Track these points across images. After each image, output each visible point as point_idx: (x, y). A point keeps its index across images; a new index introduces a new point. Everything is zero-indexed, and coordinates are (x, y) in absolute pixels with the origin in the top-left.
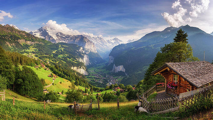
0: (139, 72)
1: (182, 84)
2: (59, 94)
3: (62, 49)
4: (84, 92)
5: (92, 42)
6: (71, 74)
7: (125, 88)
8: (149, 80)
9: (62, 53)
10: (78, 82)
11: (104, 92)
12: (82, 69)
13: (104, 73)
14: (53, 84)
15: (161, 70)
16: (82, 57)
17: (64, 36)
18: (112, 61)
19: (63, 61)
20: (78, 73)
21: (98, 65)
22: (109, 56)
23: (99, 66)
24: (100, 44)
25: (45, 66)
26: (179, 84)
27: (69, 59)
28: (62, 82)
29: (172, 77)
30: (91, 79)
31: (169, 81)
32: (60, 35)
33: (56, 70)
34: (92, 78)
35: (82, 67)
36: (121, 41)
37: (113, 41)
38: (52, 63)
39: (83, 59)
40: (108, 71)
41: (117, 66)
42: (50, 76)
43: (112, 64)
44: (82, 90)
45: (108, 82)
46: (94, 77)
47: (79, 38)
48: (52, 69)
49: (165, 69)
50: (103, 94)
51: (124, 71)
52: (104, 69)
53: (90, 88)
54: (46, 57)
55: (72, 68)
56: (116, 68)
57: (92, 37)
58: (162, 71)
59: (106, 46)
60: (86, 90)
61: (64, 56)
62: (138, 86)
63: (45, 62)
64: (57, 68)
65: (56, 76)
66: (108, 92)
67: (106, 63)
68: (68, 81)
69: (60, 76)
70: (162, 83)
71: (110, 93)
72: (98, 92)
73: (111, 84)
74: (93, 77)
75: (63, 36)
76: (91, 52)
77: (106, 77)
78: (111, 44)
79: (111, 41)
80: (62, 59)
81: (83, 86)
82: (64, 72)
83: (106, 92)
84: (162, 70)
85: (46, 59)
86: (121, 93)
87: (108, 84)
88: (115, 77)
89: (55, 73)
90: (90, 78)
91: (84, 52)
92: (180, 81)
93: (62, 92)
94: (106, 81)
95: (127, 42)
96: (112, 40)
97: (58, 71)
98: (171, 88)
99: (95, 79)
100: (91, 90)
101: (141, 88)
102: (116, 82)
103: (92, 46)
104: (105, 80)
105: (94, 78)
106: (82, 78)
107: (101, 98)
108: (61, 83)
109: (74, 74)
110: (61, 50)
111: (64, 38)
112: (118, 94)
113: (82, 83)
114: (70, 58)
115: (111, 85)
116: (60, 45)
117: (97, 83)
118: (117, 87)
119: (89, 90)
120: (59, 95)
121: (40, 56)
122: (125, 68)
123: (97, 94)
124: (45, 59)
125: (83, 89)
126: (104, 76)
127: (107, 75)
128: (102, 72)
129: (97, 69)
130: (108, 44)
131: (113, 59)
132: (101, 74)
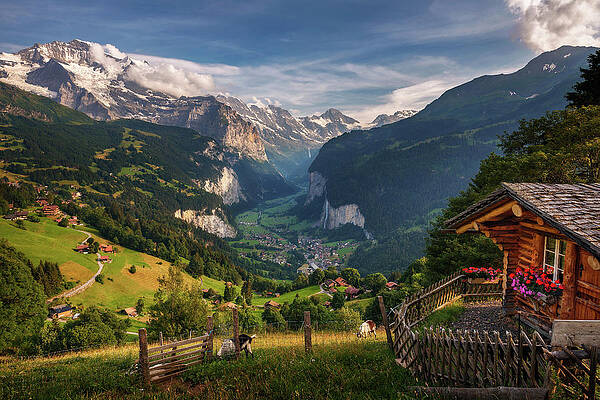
0: (415, 229)
1: (587, 286)
2: (124, 317)
3: (137, 146)
4: (220, 298)
5: (250, 124)
6: (171, 237)
7: (362, 283)
8: (445, 255)
9: (135, 159)
10: (201, 262)
11: (290, 297)
12: (213, 217)
13: (291, 229)
14: (98, 279)
15: (484, 215)
16: (215, 177)
17: (144, 97)
18: (319, 191)
19: (140, 190)
20: (199, 232)
21: (269, 202)
22: (311, 170)
23: (273, 206)
24: (279, 131)
25: (58, 212)
26: (570, 282)
27: (162, 182)
28: (138, 268)
29: (537, 245)
30: (247, 251)
31: (523, 263)
32: (125, 90)
33: (112, 224)
34: (251, 248)
35: (213, 211)
36: (352, 121)
37: (322, 123)
38: (91, 196)
39: (216, 182)
40: (304, 225)
41: (336, 207)
42: (85, 250)
43: (320, 201)
44: (215, 290)
45: (303, 261)
46: (257, 242)
47: (202, 108)
48: (92, 222)
49: (500, 211)
50: (285, 303)
51: (361, 222)
52: (291, 218)
53: (243, 282)
54: (66, 175)
55: (177, 215)
56: (332, 215)
57: (249, 105)
58: (487, 217)
59: (300, 137)
60: (227, 291)
61: (143, 171)
62: (407, 278)
63: (60, 193)
64: (115, 217)
65: (110, 248)
66: (305, 294)
67: (301, 193)
68: (162, 261)
69: (128, 244)
70: (489, 271)
71: (312, 298)
72: (269, 296)
73: (316, 267)
74: (253, 243)
75: (141, 96)
76: (245, 158)
77: (297, 244)
78: (314, 133)
79: (316, 121)
80: (137, 184)
81: (219, 277)
82: (144, 230)
83: (297, 296)
84: (489, 212)
85: (66, 182)
86: (348, 300)
87: (304, 269)
88: (328, 244)
89: (105, 234)
90: (243, 246)
91: (220, 158)
92: (578, 268)
93: (139, 308)
94: (298, 258)
95: (374, 122)
96: (318, 118)
97: (120, 228)
98: (530, 292)
99: (259, 252)
100: (244, 290)
101: (416, 285)
102: (334, 262)
103: (251, 137)
104: (294, 252)
105: (258, 247)
106: (214, 249)
107: (280, 317)
108: (132, 271)
109: (186, 235)
110: (131, 148)
111: (142, 101)
112: (337, 302)
113: (216, 267)
114: (168, 179)
115: (316, 272)
116: (128, 130)
117: (268, 265)
118: (335, 277)
119: (238, 289)
120: (127, 321)
121: (33, 170)
122: (364, 215)
123: (267, 305)
124: (61, 183)
125: (218, 287)
126: (290, 240)
127: (300, 237)
128: (283, 226)
129: (267, 215)
130: (305, 132)
131: (324, 183)
132: (281, 234)
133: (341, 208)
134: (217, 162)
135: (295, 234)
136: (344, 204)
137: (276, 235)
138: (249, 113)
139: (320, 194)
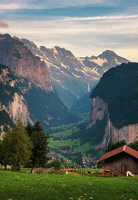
13: (76, 150)
16: (7, 100)
21: (55, 128)
23: (57, 131)
24: (63, 69)
37: (100, 62)
39: (7, 105)
40: (87, 146)
41: (119, 127)
43: (102, 124)
52: (75, 140)
59: (80, 74)
67: (82, 122)
76: (34, 87)
78: (94, 71)
79: (94, 61)
91: (12, 84)
96: (96, 58)
126: (74, 160)
127: (84, 158)
128: (68, 148)
129: (53, 139)
130: (85, 70)
131: (105, 107)
132: (66, 155)
133: (125, 128)
134: (8, 88)
135: (79, 155)
136: (127, 124)
137: (61, 156)
138: (38, 52)
139: (101, 119)
